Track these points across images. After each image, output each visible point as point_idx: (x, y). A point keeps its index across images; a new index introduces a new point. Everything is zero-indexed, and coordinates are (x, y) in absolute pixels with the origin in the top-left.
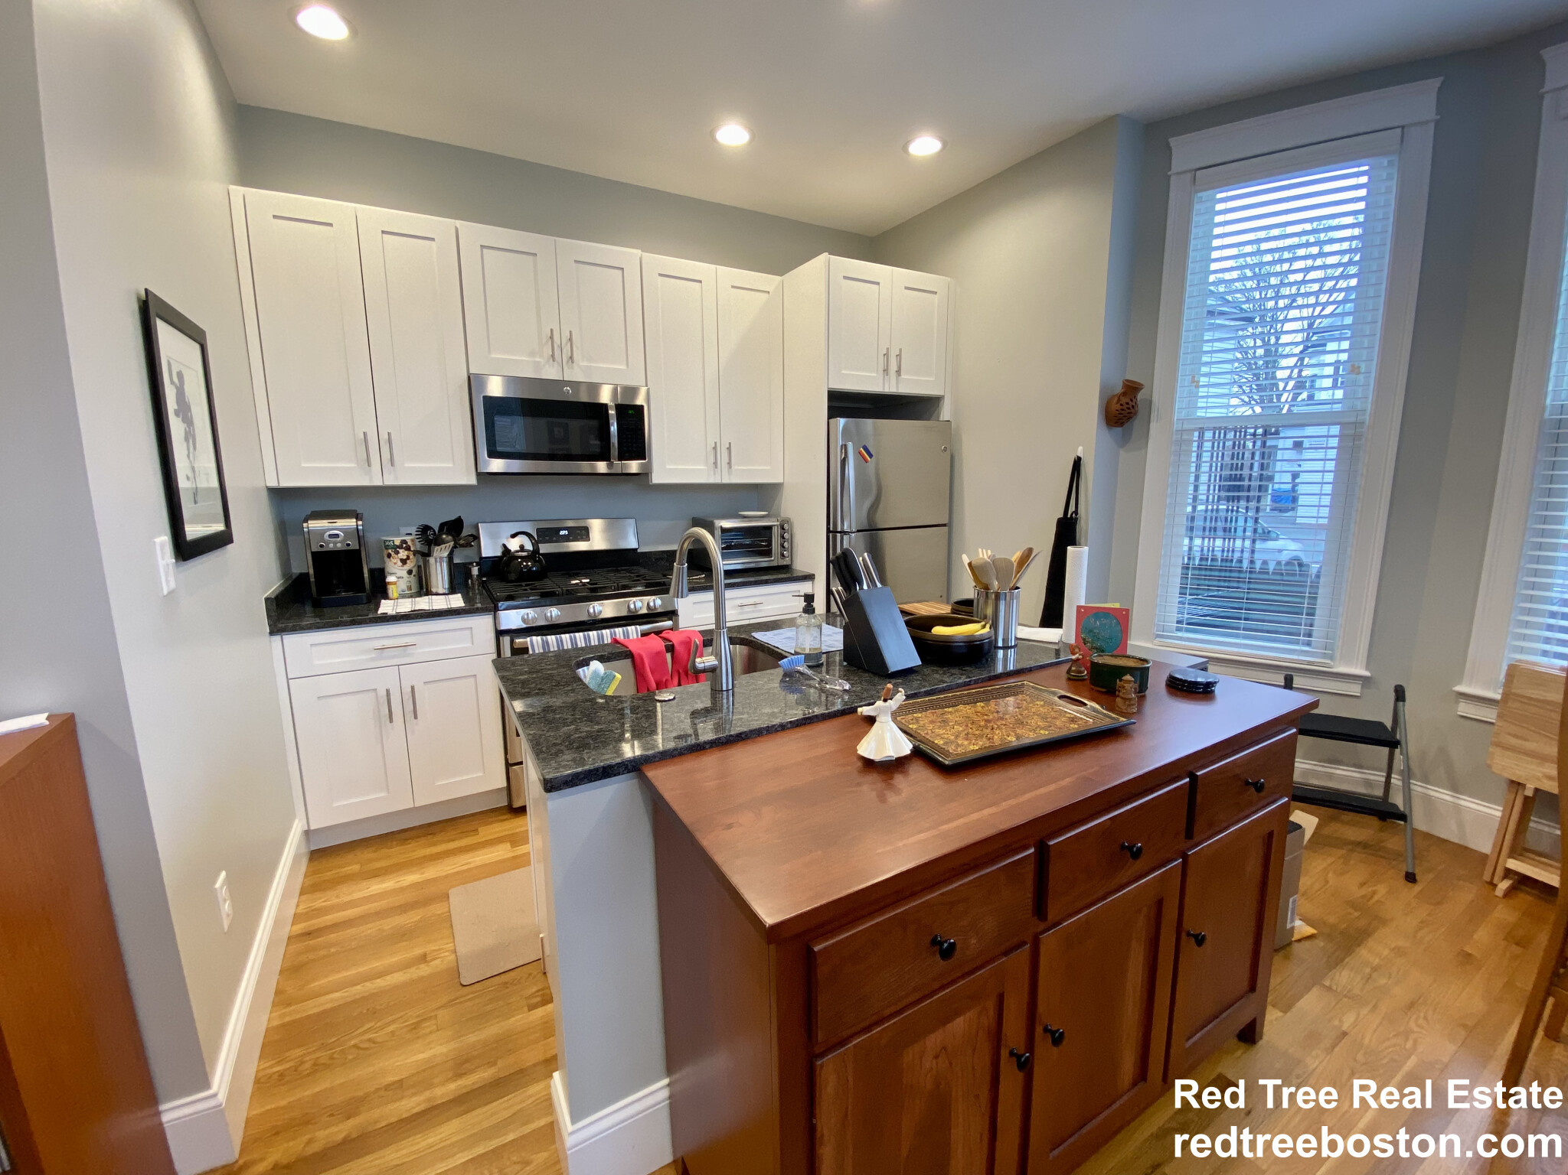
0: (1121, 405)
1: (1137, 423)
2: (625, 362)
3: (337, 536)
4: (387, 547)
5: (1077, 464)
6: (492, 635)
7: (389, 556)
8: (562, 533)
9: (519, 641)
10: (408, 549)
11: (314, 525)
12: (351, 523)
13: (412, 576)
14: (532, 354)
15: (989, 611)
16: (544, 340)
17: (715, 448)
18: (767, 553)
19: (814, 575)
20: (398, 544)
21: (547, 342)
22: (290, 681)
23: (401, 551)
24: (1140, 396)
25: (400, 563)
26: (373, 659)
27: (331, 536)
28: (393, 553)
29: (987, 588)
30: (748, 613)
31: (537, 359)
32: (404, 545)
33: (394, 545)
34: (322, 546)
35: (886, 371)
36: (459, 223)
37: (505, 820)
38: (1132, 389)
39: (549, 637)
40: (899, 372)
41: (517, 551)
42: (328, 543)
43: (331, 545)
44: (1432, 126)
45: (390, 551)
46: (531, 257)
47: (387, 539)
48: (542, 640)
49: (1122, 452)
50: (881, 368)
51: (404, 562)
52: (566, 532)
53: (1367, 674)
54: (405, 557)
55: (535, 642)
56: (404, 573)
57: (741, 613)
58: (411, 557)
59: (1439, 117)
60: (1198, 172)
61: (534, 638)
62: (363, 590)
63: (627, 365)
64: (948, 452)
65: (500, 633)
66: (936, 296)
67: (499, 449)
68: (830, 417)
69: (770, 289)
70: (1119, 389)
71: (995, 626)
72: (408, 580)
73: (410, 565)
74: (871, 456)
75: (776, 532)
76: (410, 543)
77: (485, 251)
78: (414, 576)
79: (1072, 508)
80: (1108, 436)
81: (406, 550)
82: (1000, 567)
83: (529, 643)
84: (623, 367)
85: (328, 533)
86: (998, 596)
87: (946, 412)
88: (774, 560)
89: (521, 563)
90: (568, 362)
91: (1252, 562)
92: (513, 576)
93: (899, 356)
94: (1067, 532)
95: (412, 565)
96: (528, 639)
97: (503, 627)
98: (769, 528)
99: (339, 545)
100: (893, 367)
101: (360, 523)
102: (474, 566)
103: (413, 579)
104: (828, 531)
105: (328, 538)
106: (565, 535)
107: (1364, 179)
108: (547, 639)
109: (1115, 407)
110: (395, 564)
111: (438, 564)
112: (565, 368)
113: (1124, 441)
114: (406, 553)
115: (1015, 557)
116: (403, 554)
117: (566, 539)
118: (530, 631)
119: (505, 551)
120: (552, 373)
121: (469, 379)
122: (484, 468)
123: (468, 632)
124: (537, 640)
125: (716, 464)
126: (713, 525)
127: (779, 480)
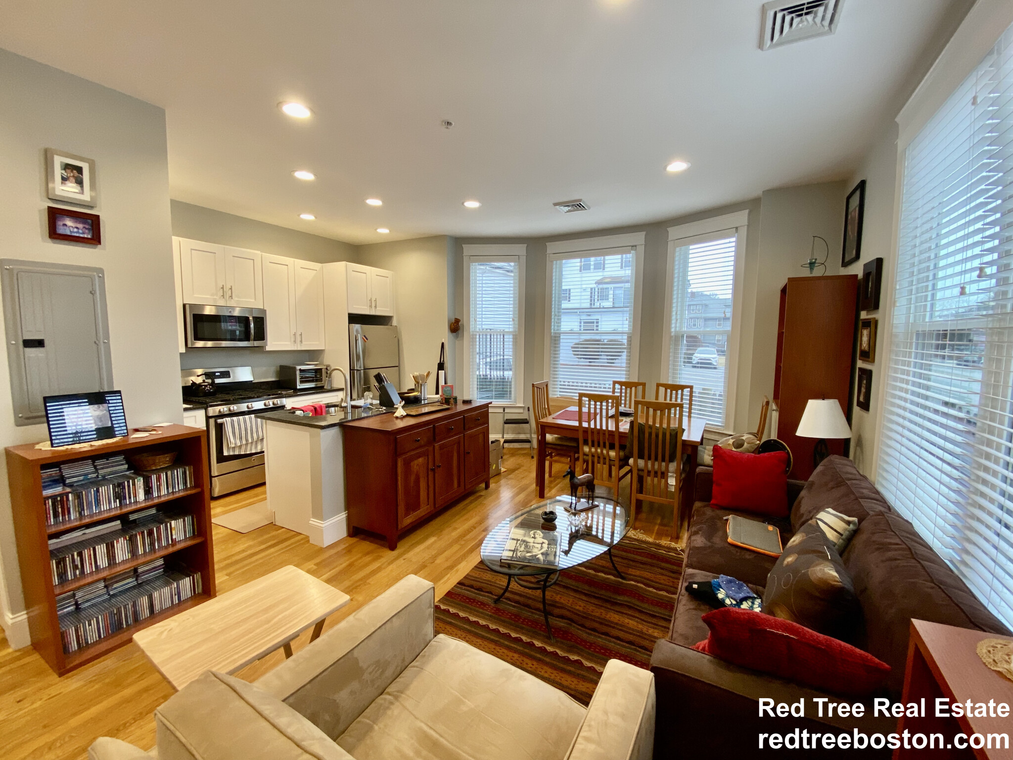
0: (455, 326)
1: (460, 332)
2: (255, 298)
5: (443, 344)
6: (204, 418)
8: (217, 374)
9: (219, 421)
14: (212, 295)
15: (419, 390)
16: (219, 289)
17: (295, 335)
18: (318, 381)
19: (343, 388)
24: (460, 323)
29: (418, 383)
31: (215, 297)
35: (371, 306)
36: (181, 239)
38: (457, 321)
40: (376, 307)
41: (201, 383)
44: (525, 256)
46: (213, 254)
48: (231, 420)
49: (457, 342)
50: (369, 305)
52: (219, 374)
53: (523, 406)
59: (526, 254)
60: (471, 257)
61: (227, 419)
63: (256, 300)
64: (396, 339)
65: (208, 418)
66: (388, 279)
67: (199, 337)
68: (349, 323)
69: (318, 269)
70: (453, 321)
71: (421, 393)
74: (367, 339)
75: (324, 371)
77: (193, 251)
79: (442, 360)
80: (451, 335)
82: (421, 376)
83: (225, 421)
84: (253, 300)
86: (421, 385)
87: (395, 322)
88: (322, 383)
89: (205, 388)
90: (230, 298)
91: (491, 376)
92: (201, 394)
93: (376, 300)
94: (441, 366)
96: (224, 419)
97: (210, 415)
98: (321, 369)
100: (373, 305)
104: (350, 369)
108: (233, 419)
109: (453, 327)
112: (228, 301)
113: (457, 337)
115: (425, 374)
117: (219, 377)
118: (222, 416)
119: (194, 383)
120: (221, 303)
121: (184, 306)
122: (189, 345)
123: (194, 418)
124: (228, 419)
125: (295, 341)
126: (295, 369)
127: (323, 348)
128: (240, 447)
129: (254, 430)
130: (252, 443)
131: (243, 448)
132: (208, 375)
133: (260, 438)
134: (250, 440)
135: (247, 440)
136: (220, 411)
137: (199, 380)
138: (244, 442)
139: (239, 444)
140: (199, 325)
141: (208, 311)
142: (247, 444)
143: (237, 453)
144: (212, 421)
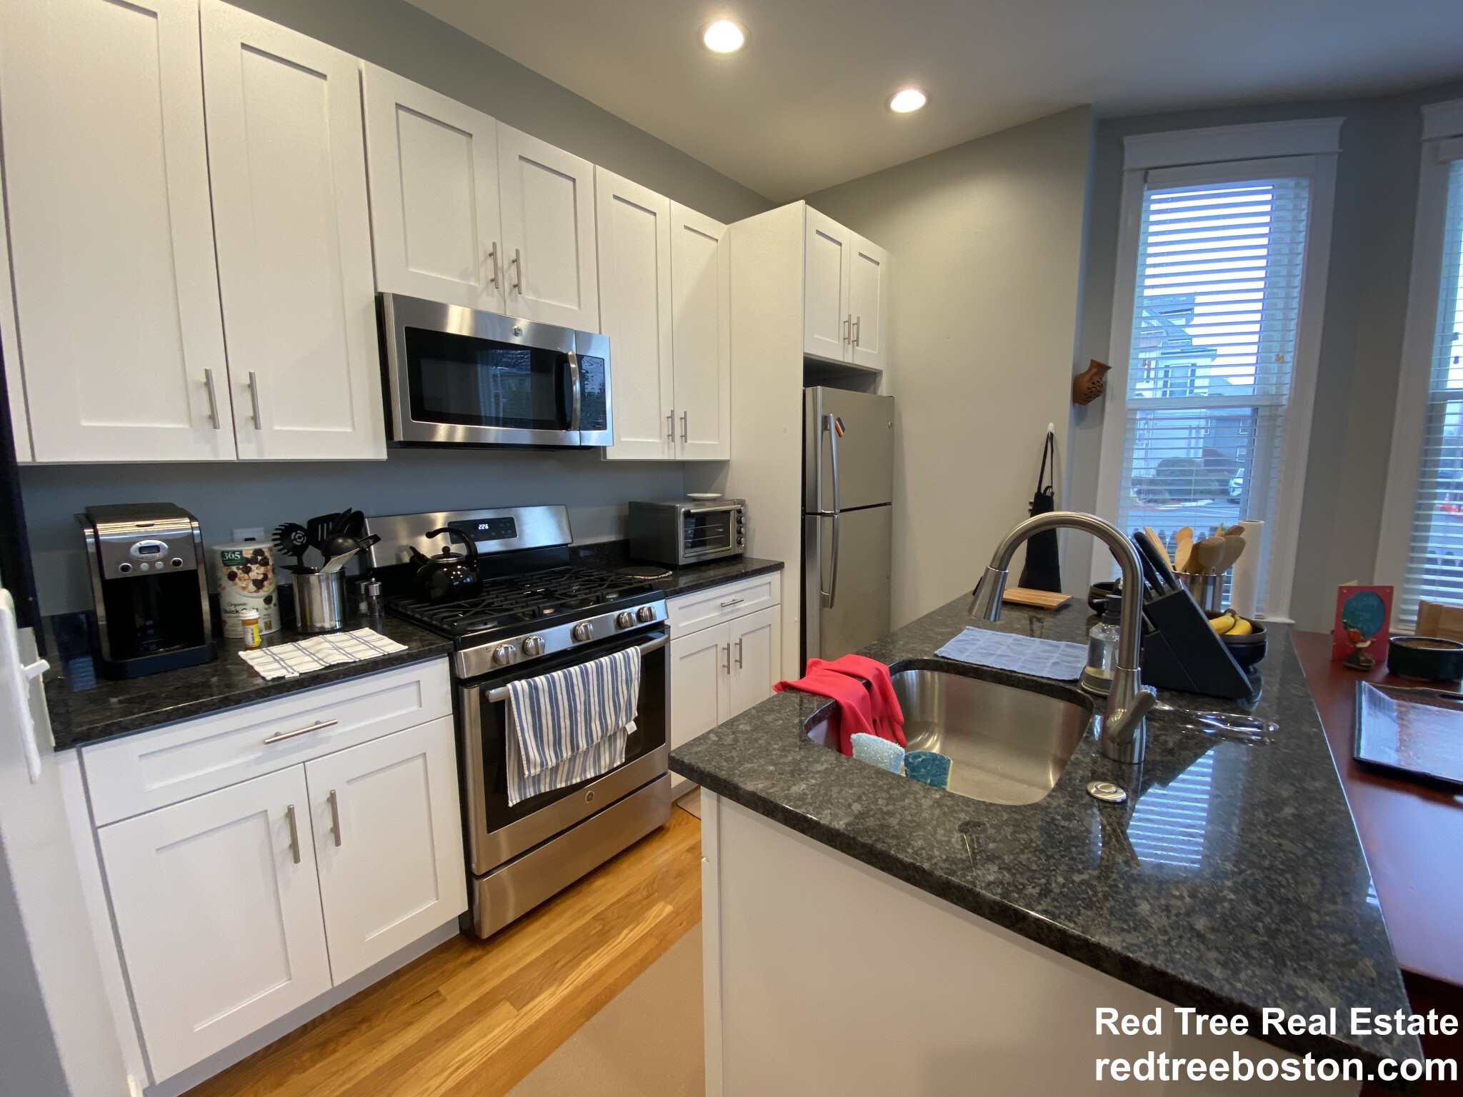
0: (1093, 383)
2: (576, 300)
3: (156, 548)
4: (227, 563)
5: (1049, 440)
6: (447, 687)
7: (232, 576)
8: (482, 527)
9: (495, 693)
10: (265, 563)
11: (109, 530)
12: (181, 526)
13: (272, 605)
14: (464, 275)
16: (481, 257)
17: (671, 418)
18: (726, 542)
19: (783, 563)
20: (249, 556)
21: (485, 260)
22: (99, 830)
23: (254, 567)
24: (1106, 375)
25: (252, 587)
26: (259, 761)
27: (141, 549)
28: (239, 572)
30: (729, 613)
31: (473, 283)
32: (260, 558)
33: (243, 558)
34: (125, 569)
36: (363, 64)
37: (472, 962)
38: (1099, 370)
39: (536, 679)
40: (856, 342)
41: (439, 557)
42: (137, 562)
43: (144, 566)
44: (1336, 157)
45: (234, 569)
46: (464, 138)
47: (228, 549)
48: (529, 684)
50: (842, 336)
51: (259, 584)
52: (487, 526)
54: (260, 577)
55: (519, 688)
56: (260, 602)
57: (722, 615)
58: (270, 576)
59: (1341, 150)
60: (1150, 172)
61: (517, 683)
62: (200, 639)
63: (579, 306)
65: (458, 684)
66: (879, 268)
67: (426, 408)
68: (804, 386)
69: (720, 237)
70: (1085, 370)
72: (265, 612)
73: (268, 588)
74: (843, 430)
75: (733, 516)
76: (267, 554)
77: (401, 114)
78: (275, 605)
81: (262, 565)
83: (511, 692)
84: (576, 308)
85: (138, 545)
87: (884, 389)
88: (732, 548)
89: (449, 573)
90: (511, 293)
93: (858, 324)
95: (272, 588)
96: (509, 685)
97: (465, 674)
98: (727, 512)
99: (159, 565)
100: (853, 336)
101: (195, 524)
102: (372, 583)
103: (273, 609)
104: (804, 513)
105: (137, 554)
106: (485, 530)
107: (1268, 197)
108: (535, 681)
109: (1082, 387)
110: (244, 588)
111: (324, 585)
112: (508, 301)
113: (1095, 415)
114: (262, 570)
116: (257, 572)
117: (487, 536)
118: (504, 674)
119: (417, 557)
120: (490, 304)
121: (379, 299)
122: (399, 436)
123: (414, 688)
124: (521, 685)
125: (672, 436)
126: (673, 511)
127: (726, 457)
128: (555, 770)
129: (595, 709)
130: (586, 753)
131: (564, 770)
132: (457, 531)
133: (610, 732)
134: (583, 744)
135: (574, 746)
136: (495, 658)
137: (429, 547)
138: (567, 754)
139: (552, 761)
140: (427, 366)
141: (458, 323)
142: (573, 759)
143: (545, 788)
144: (472, 696)
